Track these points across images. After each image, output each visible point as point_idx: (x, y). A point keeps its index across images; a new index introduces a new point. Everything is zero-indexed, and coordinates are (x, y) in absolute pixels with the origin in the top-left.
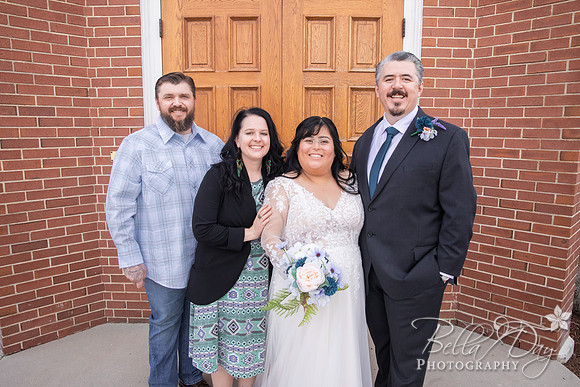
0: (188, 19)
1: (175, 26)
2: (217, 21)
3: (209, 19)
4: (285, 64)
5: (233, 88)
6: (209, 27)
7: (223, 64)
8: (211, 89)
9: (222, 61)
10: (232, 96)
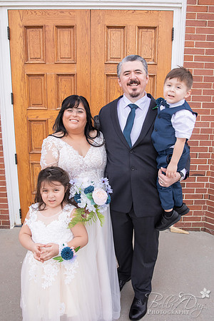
0: (27, 27)
1: (18, 32)
2: (47, 29)
3: (41, 27)
4: (93, 58)
5: (58, 75)
6: (41, 33)
7: (51, 58)
8: (43, 75)
9: (50, 56)
10: (57, 80)
